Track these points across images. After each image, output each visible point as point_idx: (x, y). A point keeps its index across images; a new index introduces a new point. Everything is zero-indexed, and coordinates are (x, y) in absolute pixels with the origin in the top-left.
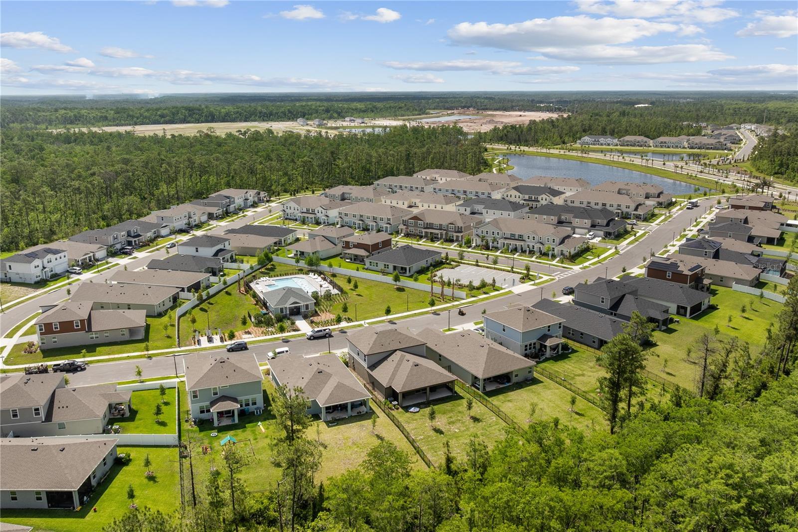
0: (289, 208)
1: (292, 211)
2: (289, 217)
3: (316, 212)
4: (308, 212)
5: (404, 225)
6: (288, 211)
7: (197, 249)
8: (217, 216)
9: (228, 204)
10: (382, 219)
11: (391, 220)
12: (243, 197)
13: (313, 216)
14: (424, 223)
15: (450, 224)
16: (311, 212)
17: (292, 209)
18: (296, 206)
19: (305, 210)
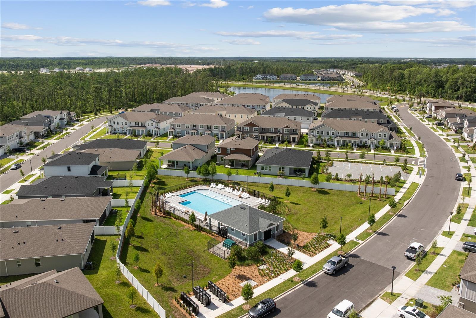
0: (116, 123)
1: (120, 125)
2: (117, 131)
3: (146, 125)
4: (137, 125)
5: (240, 131)
6: (116, 126)
7: (69, 168)
8: (43, 135)
9: (49, 123)
10: (216, 128)
11: (226, 128)
12: (59, 117)
13: (144, 129)
14: (260, 128)
15: (286, 127)
16: (140, 125)
17: (120, 123)
18: (124, 121)
19: (134, 124)
